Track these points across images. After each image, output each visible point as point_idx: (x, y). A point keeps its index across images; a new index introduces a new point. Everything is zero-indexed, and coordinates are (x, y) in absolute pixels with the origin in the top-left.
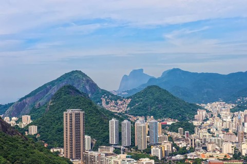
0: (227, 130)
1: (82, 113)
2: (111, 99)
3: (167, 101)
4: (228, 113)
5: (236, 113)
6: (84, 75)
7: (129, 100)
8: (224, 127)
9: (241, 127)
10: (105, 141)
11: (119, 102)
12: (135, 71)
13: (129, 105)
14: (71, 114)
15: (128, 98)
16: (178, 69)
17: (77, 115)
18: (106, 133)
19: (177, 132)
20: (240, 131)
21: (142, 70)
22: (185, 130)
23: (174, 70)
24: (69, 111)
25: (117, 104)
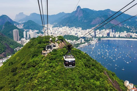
0: (52, 33)
1: (18, 30)
2: (17, 24)
3: (35, 25)
4: (52, 28)
5: (54, 28)
6: (7, 16)
7: (23, 25)
8: (51, 32)
9: (55, 32)
10: (23, 37)
11: (20, 25)
12: (20, 13)
13: (23, 26)
14: (15, 31)
15: (22, 24)
16: (35, 13)
17: (17, 31)
18: (23, 35)
19: (39, 34)
20: (55, 33)
21: (23, 13)
22: (41, 33)
23: (34, 13)
24: (15, 30)
25: (19, 26)
